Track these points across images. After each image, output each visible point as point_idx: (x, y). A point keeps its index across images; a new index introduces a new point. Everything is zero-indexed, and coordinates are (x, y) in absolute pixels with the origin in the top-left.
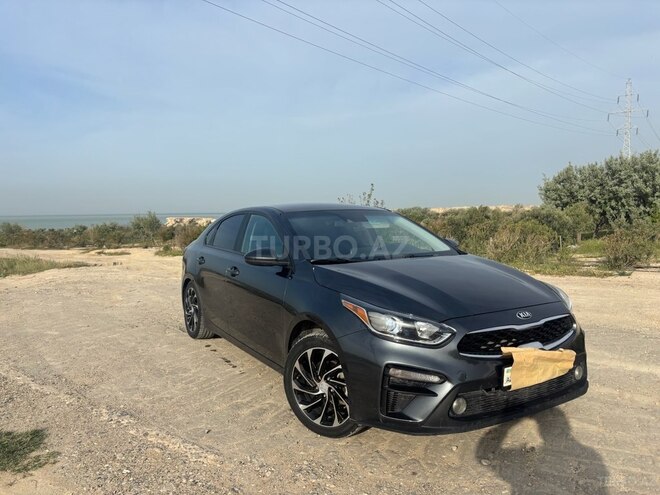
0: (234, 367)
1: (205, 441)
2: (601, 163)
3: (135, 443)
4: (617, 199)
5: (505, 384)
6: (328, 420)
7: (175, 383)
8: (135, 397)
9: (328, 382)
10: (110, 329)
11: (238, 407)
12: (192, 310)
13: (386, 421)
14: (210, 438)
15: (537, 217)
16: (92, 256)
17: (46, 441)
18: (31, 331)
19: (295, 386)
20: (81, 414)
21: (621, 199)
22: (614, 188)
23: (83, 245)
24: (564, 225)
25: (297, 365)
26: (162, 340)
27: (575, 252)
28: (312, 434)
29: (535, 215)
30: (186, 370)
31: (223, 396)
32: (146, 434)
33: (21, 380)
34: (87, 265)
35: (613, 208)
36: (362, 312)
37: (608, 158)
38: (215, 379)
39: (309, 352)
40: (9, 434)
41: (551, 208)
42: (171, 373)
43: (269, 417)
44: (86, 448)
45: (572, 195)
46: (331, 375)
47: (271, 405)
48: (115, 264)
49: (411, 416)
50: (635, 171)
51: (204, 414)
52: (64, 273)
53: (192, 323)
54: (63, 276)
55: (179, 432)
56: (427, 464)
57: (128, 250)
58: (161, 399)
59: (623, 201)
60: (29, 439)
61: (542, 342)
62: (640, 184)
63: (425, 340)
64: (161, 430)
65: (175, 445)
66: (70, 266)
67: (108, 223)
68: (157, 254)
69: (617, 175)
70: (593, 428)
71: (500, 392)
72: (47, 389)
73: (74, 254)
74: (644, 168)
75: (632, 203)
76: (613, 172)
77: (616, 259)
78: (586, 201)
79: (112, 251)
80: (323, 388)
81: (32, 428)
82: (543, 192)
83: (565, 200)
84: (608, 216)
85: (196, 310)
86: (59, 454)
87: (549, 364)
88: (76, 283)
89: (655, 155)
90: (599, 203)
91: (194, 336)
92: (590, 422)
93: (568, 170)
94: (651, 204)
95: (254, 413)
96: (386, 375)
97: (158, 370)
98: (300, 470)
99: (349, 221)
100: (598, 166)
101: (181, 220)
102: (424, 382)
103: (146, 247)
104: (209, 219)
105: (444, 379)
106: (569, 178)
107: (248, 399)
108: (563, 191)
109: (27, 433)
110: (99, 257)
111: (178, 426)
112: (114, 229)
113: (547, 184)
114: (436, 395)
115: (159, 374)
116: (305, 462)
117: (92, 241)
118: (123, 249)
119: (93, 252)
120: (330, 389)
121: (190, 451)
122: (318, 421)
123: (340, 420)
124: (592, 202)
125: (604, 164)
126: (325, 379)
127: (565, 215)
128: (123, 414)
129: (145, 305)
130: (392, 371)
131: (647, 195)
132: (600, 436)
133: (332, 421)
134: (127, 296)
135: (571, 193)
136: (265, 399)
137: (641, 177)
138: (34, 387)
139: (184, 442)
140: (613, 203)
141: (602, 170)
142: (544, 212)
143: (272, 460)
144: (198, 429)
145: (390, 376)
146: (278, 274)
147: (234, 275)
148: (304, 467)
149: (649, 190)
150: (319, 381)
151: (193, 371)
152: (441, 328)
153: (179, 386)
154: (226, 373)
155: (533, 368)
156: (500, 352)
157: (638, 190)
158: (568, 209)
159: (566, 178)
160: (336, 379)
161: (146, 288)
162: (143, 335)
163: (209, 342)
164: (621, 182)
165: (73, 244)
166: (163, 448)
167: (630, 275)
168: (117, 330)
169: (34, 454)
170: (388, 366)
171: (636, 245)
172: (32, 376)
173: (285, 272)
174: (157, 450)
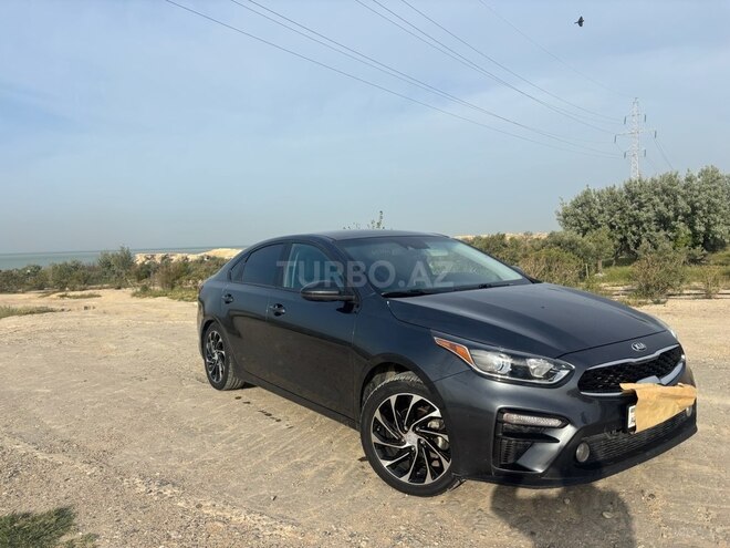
0: (279, 421)
1: (273, 509)
2: (619, 186)
3: (189, 518)
4: (639, 224)
5: (630, 425)
6: (418, 476)
7: (213, 443)
8: (172, 462)
9: (416, 432)
10: (113, 383)
11: (299, 467)
12: (216, 357)
13: (498, 473)
14: (279, 506)
15: (559, 245)
16: (53, 300)
17: (75, 521)
18: (16, 389)
19: (375, 439)
20: (109, 486)
21: (642, 223)
22: (635, 213)
23: (41, 288)
24: (587, 252)
25: (377, 414)
26: (181, 393)
27: (603, 280)
28: (397, 494)
29: (556, 242)
30: (222, 428)
31: (277, 455)
32: (199, 506)
33: (21, 448)
34: (52, 311)
35: (634, 234)
36: (462, 350)
37: (627, 181)
38: (260, 436)
39: (393, 399)
40: (26, 515)
41: (571, 234)
42: (206, 431)
43: (339, 477)
44: (130, 527)
45: (592, 220)
46: (420, 425)
47: (338, 463)
48: (86, 308)
49: (529, 467)
50: (655, 193)
51: (261, 477)
52: (27, 321)
53: (216, 372)
54: (29, 323)
55: (239, 501)
56: (542, 521)
57: (97, 292)
58: (203, 463)
59: (645, 225)
60: (54, 520)
61: (659, 376)
62: (662, 207)
63: (540, 379)
64: (216, 499)
65: (239, 517)
66: (32, 313)
67: (69, 262)
68: (134, 295)
69: (636, 199)
70: (706, 469)
71: (621, 434)
72: (58, 458)
73: (31, 299)
74: (664, 191)
75: (653, 227)
76: (632, 195)
77: (648, 287)
78: (607, 227)
79: (78, 293)
80: (411, 439)
81: (53, 507)
82: (562, 217)
83: (585, 225)
84: (629, 242)
85: (222, 356)
86: (97, 536)
87: (670, 401)
88: (49, 331)
89: (675, 176)
90: (620, 228)
91: (220, 387)
92: (700, 462)
93: (587, 193)
94: (673, 229)
95: (320, 473)
96: (499, 422)
97: (188, 428)
98: (400, 538)
99: (410, 248)
100: (616, 190)
101: (153, 256)
102: (542, 427)
103: (119, 288)
104: (184, 255)
105: (566, 421)
106: (588, 202)
107: (308, 457)
108: (583, 215)
109: (49, 513)
110: (62, 301)
111: (234, 492)
112: (76, 268)
113: (566, 209)
114: (558, 441)
115: (191, 433)
116: (402, 528)
117: (51, 282)
118: (91, 291)
119: (54, 296)
120: (419, 440)
121: (261, 523)
122: (405, 479)
123: (433, 476)
124: (612, 227)
125: (622, 187)
126: (414, 429)
127: (588, 241)
128: (163, 483)
129: (146, 353)
130: (506, 416)
131: (668, 219)
132: (716, 477)
133: (423, 478)
134: (122, 343)
135: (591, 218)
136: (328, 457)
137: (662, 200)
138: (41, 456)
139: (249, 513)
140: (634, 228)
141: (621, 194)
142: (566, 238)
143: (361, 527)
144: (262, 497)
145: (504, 422)
146: (339, 310)
147: (278, 314)
148: (403, 533)
149: (671, 214)
150: (406, 432)
151: (231, 428)
152: (555, 364)
153: (220, 446)
154: (271, 429)
155: (656, 406)
156: (620, 389)
157: (659, 214)
158: (589, 236)
159: (584, 202)
160: (427, 429)
161: (140, 334)
162: (156, 388)
163: (238, 393)
164: (641, 206)
165: (27, 287)
166: (226, 521)
167: (664, 303)
168: (123, 384)
169: (64, 539)
170: (501, 411)
171: (667, 271)
172: (35, 444)
173: (348, 308)
174: (219, 524)
